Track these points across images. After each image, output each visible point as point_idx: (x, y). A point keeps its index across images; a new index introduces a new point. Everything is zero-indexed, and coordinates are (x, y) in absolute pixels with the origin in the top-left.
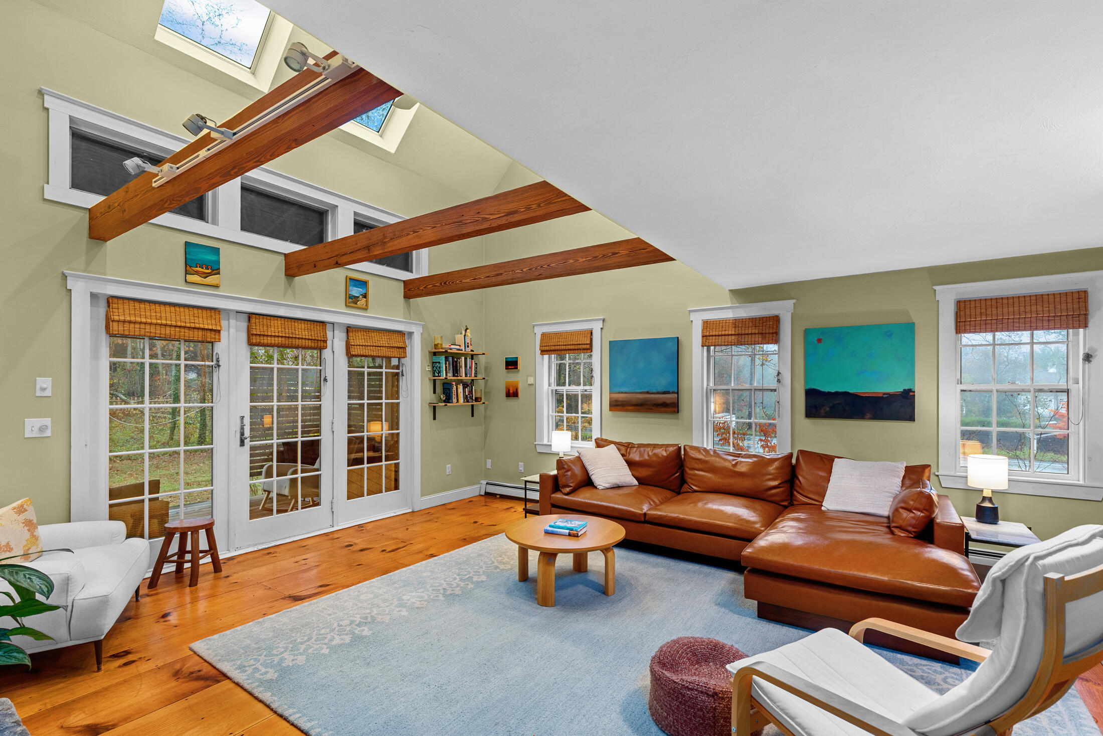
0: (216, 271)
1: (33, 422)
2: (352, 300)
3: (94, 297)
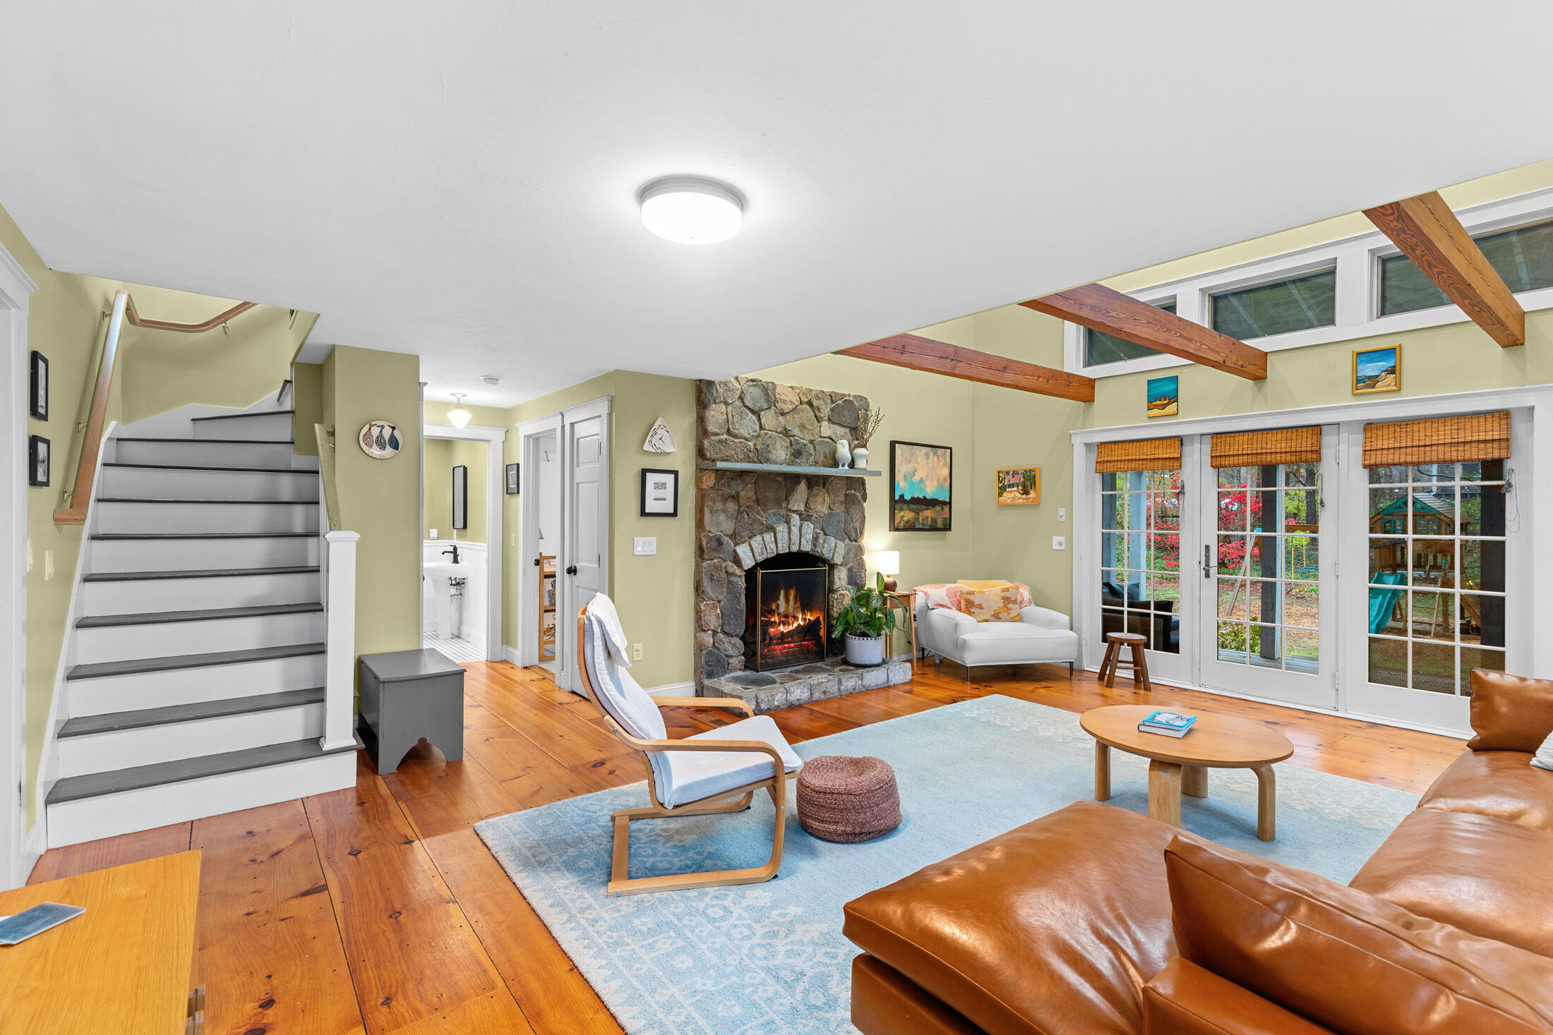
0: (1173, 398)
1: (1056, 539)
2: (1365, 383)
3: (1088, 446)
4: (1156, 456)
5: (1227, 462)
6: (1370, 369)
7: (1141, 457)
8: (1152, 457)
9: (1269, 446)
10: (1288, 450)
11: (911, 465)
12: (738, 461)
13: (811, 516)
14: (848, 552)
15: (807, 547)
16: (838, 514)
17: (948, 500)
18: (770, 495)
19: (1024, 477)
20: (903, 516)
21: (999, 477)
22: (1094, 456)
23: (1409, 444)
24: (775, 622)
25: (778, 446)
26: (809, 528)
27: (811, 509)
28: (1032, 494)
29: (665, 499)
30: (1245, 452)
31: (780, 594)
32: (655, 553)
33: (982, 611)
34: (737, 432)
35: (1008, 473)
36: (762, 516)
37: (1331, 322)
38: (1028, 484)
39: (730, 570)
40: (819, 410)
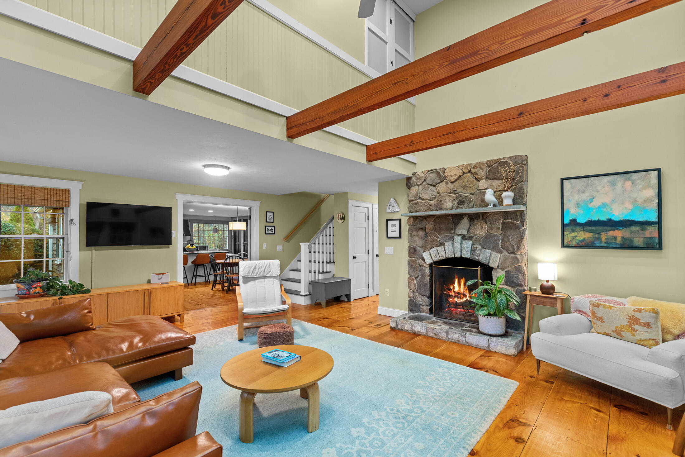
12: (424, 211)
13: (472, 237)
14: (505, 260)
15: (466, 255)
16: (495, 236)
18: (443, 226)
20: (576, 236)
24: (452, 295)
25: (447, 200)
26: (468, 244)
27: (471, 233)
29: (396, 231)
31: (455, 281)
32: (392, 253)
34: (423, 197)
36: (438, 238)
39: (420, 263)
40: (477, 174)
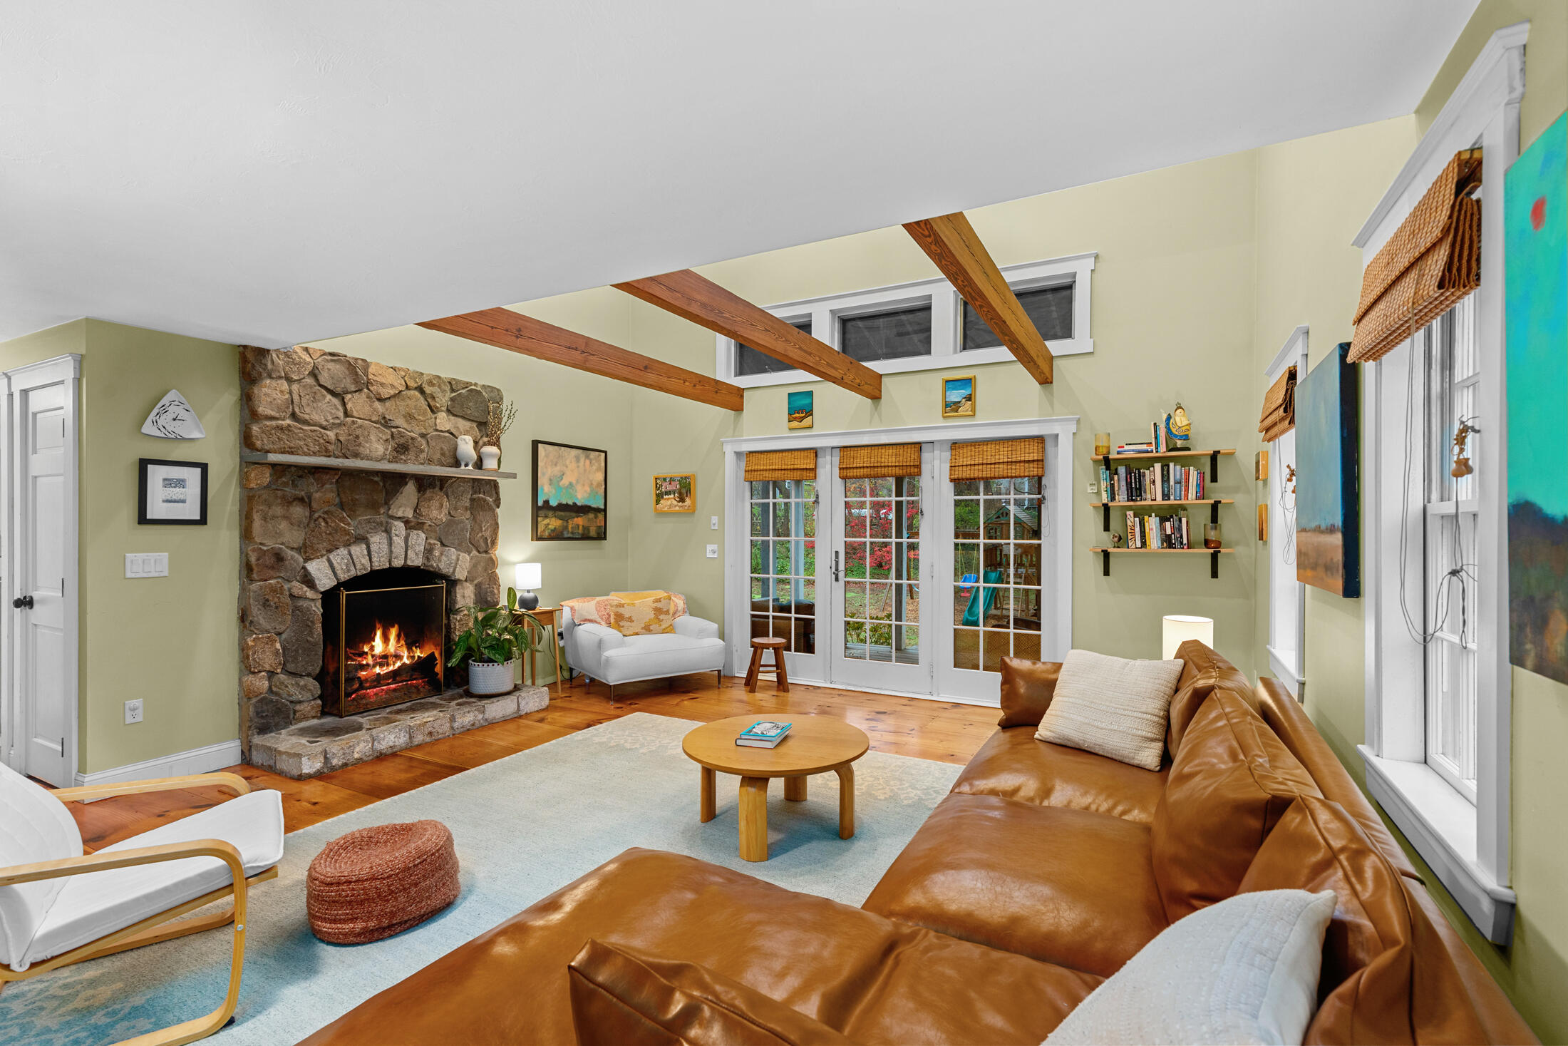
0: (810, 413)
1: (710, 547)
2: (951, 408)
3: (738, 454)
4: (796, 467)
5: (851, 474)
6: (955, 396)
7: (783, 467)
8: (792, 467)
9: (883, 460)
10: (897, 464)
11: (558, 468)
12: (309, 455)
13: (424, 523)
14: (475, 566)
15: (416, 560)
16: (462, 522)
17: (603, 507)
18: (361, 497)
19: (680, 484)
20: (548, 524)
21: (657, 484)
22: (743, 465)
23: (981, 462)
25: (373, 438)
26: (419, 539)
27: (422, 516)
28: (688, 502)
29: (184, 501)
30: (865, 465)
32: (166, 573)
33: (633, 624)
34: (307, 417)
35: (665, 479)
36: (349, 524)
37: (928, 352)
38: (684, 491)
39: (296, 592)
40: (433, 398)
